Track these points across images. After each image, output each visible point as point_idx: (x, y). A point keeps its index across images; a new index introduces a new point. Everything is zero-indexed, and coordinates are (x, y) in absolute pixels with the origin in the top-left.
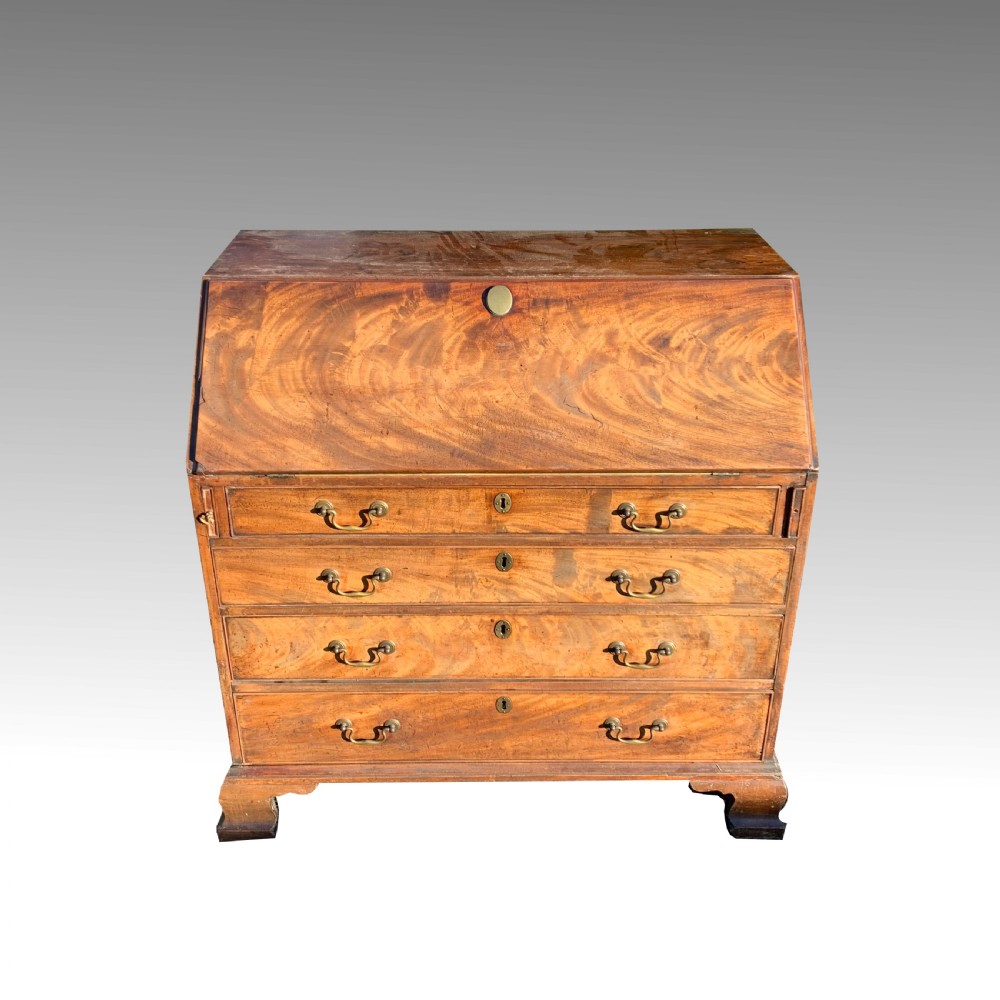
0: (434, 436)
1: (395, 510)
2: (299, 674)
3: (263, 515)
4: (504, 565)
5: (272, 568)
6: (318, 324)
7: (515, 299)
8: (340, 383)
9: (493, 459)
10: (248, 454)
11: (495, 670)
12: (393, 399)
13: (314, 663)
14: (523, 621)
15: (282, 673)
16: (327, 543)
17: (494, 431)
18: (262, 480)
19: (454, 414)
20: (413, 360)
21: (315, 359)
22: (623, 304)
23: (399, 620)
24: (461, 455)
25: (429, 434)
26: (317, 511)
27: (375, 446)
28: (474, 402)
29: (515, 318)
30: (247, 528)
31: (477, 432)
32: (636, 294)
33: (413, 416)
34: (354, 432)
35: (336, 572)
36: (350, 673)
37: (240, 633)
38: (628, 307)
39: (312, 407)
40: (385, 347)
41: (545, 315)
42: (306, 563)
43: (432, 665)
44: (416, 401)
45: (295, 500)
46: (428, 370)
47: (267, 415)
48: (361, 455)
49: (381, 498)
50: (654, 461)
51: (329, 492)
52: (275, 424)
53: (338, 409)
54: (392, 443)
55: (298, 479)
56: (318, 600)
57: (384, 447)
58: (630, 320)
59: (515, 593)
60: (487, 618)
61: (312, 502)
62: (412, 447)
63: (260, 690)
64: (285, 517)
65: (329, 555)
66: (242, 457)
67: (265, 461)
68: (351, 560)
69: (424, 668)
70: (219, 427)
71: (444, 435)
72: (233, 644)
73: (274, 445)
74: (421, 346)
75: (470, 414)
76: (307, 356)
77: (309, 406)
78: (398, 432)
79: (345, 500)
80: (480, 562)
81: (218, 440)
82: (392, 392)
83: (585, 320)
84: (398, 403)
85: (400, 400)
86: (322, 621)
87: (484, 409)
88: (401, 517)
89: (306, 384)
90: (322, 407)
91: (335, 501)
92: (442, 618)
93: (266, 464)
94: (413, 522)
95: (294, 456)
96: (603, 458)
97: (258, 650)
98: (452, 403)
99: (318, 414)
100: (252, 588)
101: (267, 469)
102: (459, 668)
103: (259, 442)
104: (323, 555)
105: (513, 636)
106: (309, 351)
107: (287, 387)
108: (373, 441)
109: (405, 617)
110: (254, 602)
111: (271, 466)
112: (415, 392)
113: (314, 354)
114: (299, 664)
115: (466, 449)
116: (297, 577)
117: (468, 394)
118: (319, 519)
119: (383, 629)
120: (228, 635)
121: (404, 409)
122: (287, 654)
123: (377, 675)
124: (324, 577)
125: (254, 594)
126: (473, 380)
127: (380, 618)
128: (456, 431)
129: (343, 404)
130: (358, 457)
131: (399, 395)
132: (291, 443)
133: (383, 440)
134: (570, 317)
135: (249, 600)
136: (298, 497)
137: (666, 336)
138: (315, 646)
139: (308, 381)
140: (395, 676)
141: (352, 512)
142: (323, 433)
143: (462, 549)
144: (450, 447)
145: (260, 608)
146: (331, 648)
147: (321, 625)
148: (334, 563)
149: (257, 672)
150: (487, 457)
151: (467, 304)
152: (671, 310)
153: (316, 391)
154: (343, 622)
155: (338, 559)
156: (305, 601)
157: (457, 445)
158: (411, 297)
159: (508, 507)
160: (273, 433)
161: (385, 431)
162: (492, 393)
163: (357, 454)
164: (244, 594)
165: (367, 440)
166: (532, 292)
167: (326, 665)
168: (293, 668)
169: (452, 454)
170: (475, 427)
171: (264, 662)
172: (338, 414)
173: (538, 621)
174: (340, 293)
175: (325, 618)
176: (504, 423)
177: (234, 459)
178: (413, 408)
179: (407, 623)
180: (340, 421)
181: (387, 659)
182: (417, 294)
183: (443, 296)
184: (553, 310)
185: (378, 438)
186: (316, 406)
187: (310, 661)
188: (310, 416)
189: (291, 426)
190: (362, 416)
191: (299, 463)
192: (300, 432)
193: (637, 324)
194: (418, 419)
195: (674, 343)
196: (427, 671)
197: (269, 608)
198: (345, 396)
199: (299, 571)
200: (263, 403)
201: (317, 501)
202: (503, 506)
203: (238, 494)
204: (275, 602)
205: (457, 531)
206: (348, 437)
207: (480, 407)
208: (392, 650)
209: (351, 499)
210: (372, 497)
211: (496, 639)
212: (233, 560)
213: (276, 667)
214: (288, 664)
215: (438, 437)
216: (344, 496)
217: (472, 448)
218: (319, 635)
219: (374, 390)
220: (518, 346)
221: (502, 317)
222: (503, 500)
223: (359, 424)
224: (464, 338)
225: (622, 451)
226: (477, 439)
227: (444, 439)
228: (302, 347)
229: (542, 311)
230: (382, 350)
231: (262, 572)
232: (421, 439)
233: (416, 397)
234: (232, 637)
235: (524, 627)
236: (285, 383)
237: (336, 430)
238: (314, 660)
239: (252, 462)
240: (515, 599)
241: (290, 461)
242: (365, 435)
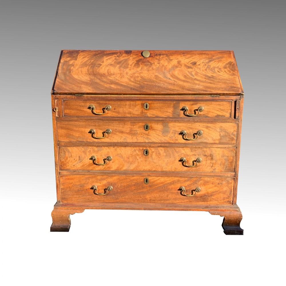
0: (125, 84)
1: (113, 108)
2: (81, 168)
3: (73, 109)
4: (147, 128)
5: (75, 129)
6: (93, 59)
7: (151, 54)
8: (98, 72)
9: (143, 90)
10: (70, 88)
11: (144, 168)
12: (114, 76)
13: (86, 164)
14: (153, 150)
15: (76, 168)
16: (92, 120)
17: (144, 84)
18: (73, 97)
19: (132, 80)
20: (120, 67)
21: (91, 67)
22: (182, 55)
23: (114, 148)
24: (134, 89)
26: (89, 108)
27: (108, 87)
28: (138, 77)
29: (150, 58)
30: (68, 114)
31: (139, 84)
32: (186, 53)
33: (120, 80)
34: (102, 83)
35: (95, 131)
36: (98, 168)
37: (63, 152)
38: (184, 56)
39: (90, 77)
40: (112, 64)
41: (159, 57)
42: (85, 127)
43: (123, 166)
44: (121, 76)
45: (83, 104)
46: (125, 69)
47: (76, 79)
48: (104, 89)
49: (109, 104)
50: (193, 91)
51: (93, 102)
52: (78, 81)
53: (97, 78)
54: (113, 86)
55: (84, 96)
56: (88, 140)
57: (111, 87)
58: (185, 58)
59: (150, 139)
60: (141, 148)
61: (88, 105)
62: (119, 87)
63: (68, 174)
64: (80, 110)
65: (93, 124)
66: (68, 89)
67: (75, 90)
68: (99, 126)
69: (121, 167)
70: (62, 82)
71: (129, 85)
72: (61, 156)
73: (78, 86)
74: (123, 64)
75: (137, 79)
76: (89, 66)
77: (89, 77)
78: (115, 84)
79: (98, 105)
80: (139, 127)
81: (61, 85)
82: (114, 74)
83: (171, 58)
84: (115, 77)
85: (116, 76)
87: (141, 78)
88: (115, 111)
89: (88, 72)
90: (92, 77)
91: (95, 105)
92: (127, 148)
93: (75, 91)
94: (119, 113)
96: (177, 90)
97: (69, 159)
98: (131, 77)
99: (92, 79)
100: (68, 136)
102: (132, 167)
103: (73, 86)
104: (91, 124)
105: (150, 155)
106: (90, 65)
107: (83, 73)
109: (115, 148)
110: (68, 140)
112: (120, 74)
113: (91, 66)
114: (81, 164)
115: (135, 88)
116: (82, 132)
117: (136, 75)
118: (90, 111)
119: (108, 152)
120: (59, 153)
121: (117, 78)
122: (77, 161)
123: (106, 169)
124: (90, 132)
125: (68, 138)
126: (138, 72)
127: (107, 148)
128: (132, 84)
129: (99, 77)
130: (102, 89)
131: (116, 75)
132: (82, 86)
134: (167, 58)
135: (67, 140)
136: (84, 103)
137: (195, 62)
138: (86, 158)
139: (89, 72)
140: (112, 169)
141: (100, 109)
142: (93, 84)
143: (134, 122)
144: (130, 87)
145: (70, 143)
146: (91, 159)
147: (89, 150)
148: (94, 127)
149: (68, 167)
151: (137, 55)
152: (196, 56)
153: (91, 74)
154: (96, 149)
155: (95, 126)
156: (84, 141)
157: (133, 87)
158: (121, 53)
159: (148, 108)
160: (78, 83)
161: (111, 83)
162: (143, 75)
163: (102, 88)
164: (65, 138)
165: (106, 85)
166: (156, 52)
167: (90, 165)
168: (79, 166)
169: (131, 89)
170: (138, 83)
171: (70, 164)
172: (97, 79)
173: (158, 149)
174: (100, 53)
175: (90, 147)
176: (147, 82)
177: (65, 89)
178: (120, 78)
179: (116, 150)
180: (98, 81)
181: (109, 163)
182: (123, 53)
183: (130, 53)
184: (162, 56)
185: (109, 85)
186: (91, 77)
187: (85, 164)
188: (89, 79)
189: (83, 82)
190: (105, 80)
191: (85, 91)
192: (86, 83)
193: (187, 59)
194: (121, 81)
195: (198, 64)
196: (122, 168)
197: (73, 143)
198: (100, 75)
199: (83, 129)
200: (76, 77)
201: (90, 105)
202: (146, 107)
203: (66, 102)
204: (75, 141)
205: (132, 116)
206: (100, 85)
207: (140, 78)
208: (111, 160)
209: (100, 104)
210: (106, 103)
211: (144, 156)
212: (63, 125)
213: (74, 166)
214: (78, 164)
215: (127, 85)
216: (98, 103)
217: (137, 88)
218: (88, 153)
219: (108, 74)
220: (151, 64)
221: (147, 58)
222: (147, 105)
223: (103, 81)
224: (136, 62)
225: (183, 88)
226: (139, 85)
228: (88, 64)
229: (158, 57)
230: (111, 65)
231: (72, 130)
232: (122, 85)
233: (121, 75)
234: (61, 154)
235: (153, 152)
236: (82, 72)
237: (96, 83)
238: (86, 163)
239: (71, 90)
240: (150, 141)
241: (82, 90)
242: (105, 84)
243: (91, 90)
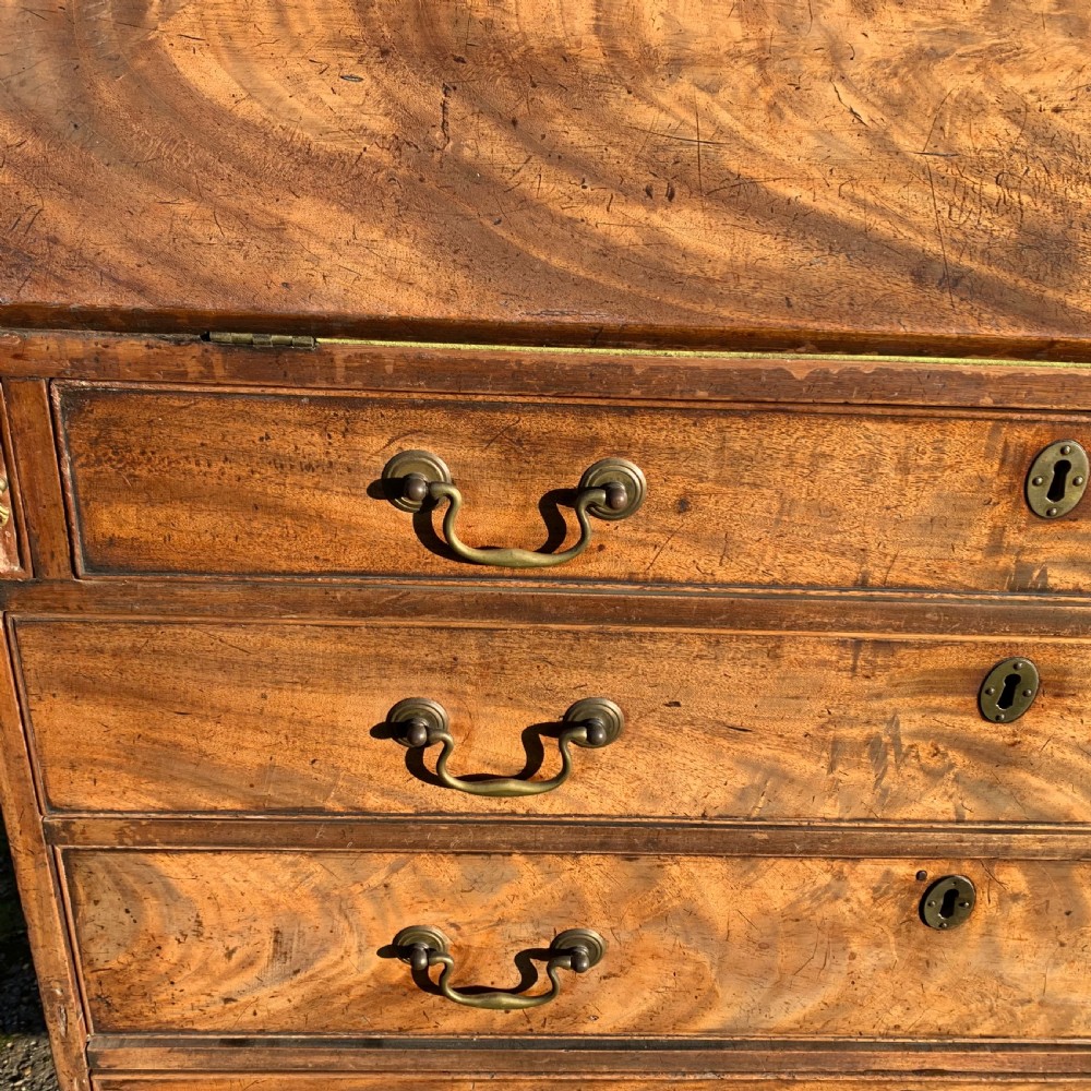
0: (842, 210)
1: (670, 493)
2: (298, 1021)
3: (192, 498)
4: (1006, 700)
5: (222, 694)
8: (489, 24)
9: (1071, 302)
10: (139, 247)
11: (895, 1015)
12: (684, 87)
13: (347, 990)
14: (1014, 878)
15: (247, 1017)
16: (417, 610)
17: (1063, 205)
18: (190, 357)
19: (908, 141)
23: (629, 868)
24: (953, 280)
25: (822, 207)
26: (391, 488)
27: (627, 237)
28: (972, 107)
30: (133, 544)
31: (1000, 207)
33: (759, 139)
34: (549, 187)
35: (439, 709)
36: (457, 1019)
37: (110, 898)
39: (387, 94)
42: (340, 675)
43: (708, 1001)
44: (766, 94)
45: (312, 443)
47: (220, 114)
48: (576, 269)
49: (625, 448)
51: (438, 419)
52: (249, 147)
53: (483, 109)
54: (688, 229)
55: (326, 356)
56: (373, 802)
57: (659, 242)
59: (1017, 794)
60: (903, 869)
61: (375, 450)
62: (764, 248)
63: (174, 1065)
64: (276, 510)
65: (421, 652)
66: (115, 253)
67: (206, 272)
68: (492, 669)
69: (682, 1008)
70: (32, 148)
71: (882, 212)
72: (89, 929)
73: (243, 219)
75: (964, 141)
77: (376, 94)
78: (710, 194)
79: (493, 453)
80: (931, 684)
81: (27, 195)
82: (677, 64)
84: (702, 99)
85: (711, 89)
86: (378, 868)
87: (1015, 132)
88: (689, 521)
89: (366, 22)
90: (425, 98)
91: (462, 453)
92: (763, 864)
93: (208, 283)
94: (726, 546)
95: (316, 259)
97: (172, 952)
98: (897, 107)
99: (413, 120)
100: (151, 760)
101: (209, 304)
102: (789, 1013)
103: (186, 207)
104: (402, 653)
105: (974, 926)
107: (299, 29)
108: (617, 222)
109: (644, 862)
110: (153, 802)
111: (225, 291)
112: (761, 64)
114: (297, 993)
115: (966, 262)
116: (305, 723)
117: (952, 80)
118: (395, 522)
119: (572, 896)
120: (75, 903)
121: (725, 118)
122: (263, 962)
123: (535, 1025)
124: (397, 726)
125: (156, 778)
126: (962, 36)
127: (568, 863)
128: (918, 201)
129: (502, 92)
130: (562, 276)
131: (704, 74)
132: (305, 212)
133: (656, 219)
135: (141, 798)
136: (325, 432)
138: (352, 941)
139: (375, 14)
140: (591, 1028)
141: (515, 498)
142: (430, 185)
143: (877, 643)
144: (908, 252)
145: (178, 823)
146: (402, 947)
147: (376, 880)
148: (437, 681)
149: (169, 1014)
150: (1050, 293)
153: (404, 45)
154: (448, 871)
155: (451, 668)
156: (330, 805)
157: (933, 247)
159: (1073, 496)
160: (240, 178)
161: (661, 187)
162: (1036, 81)
163: (557, 262)
164: (126, 780)
165: (595, 215)
167: (383, 994)
168: (279, 1004)
169: (918, 277)
170: (992, 190)
171: (189, 986)
172: (485, 126)
173: (1065, 878)
175: (391, 858)
177: (81, 261)
178: (759, 116)
179: (648, 880)
180: (492, 148)
181: (574, 983)
185: (638, 212)
186: (404, 94)
187: (334, 986)
188: (379, 124)
189: (308, 157)
190: (574, 134)
191: (336, 286)
194: (781, 153)
196: (690, 1016)
197: (208, 824)
198: (511, 65)
199: (313, 702)
200: (211, 77)
201: (393, 450)
202: (1056, 492)
203: (100, 411)
204: (228, 805)
205: (877, 576)
206: (524, 203)
207: (999, 124)
208: (596, 954)
209: (516, 446)
210: (595, 441)
211: (921, 931)
212: (82, 662)
213: (227, 1000)
214: (264, 992)
215: (858, 217)
216: (491, 437)
217: (987, 256)
218: (367, 908)
219: (614, 52)
222: (1062, 468)
223: (560, 158)
226: (1004, 230)
227: (883, 227)
231: (189, 707)
233: (767, 81)
234: (88, 910)
235: (1015, 897)
236: (292, 16)
237: (476, 177)
238: (345, 981)
239: (152, 275)
240: (1010, 810)
241: (302, 276)
242: (588, 200)
243: (423, 280)
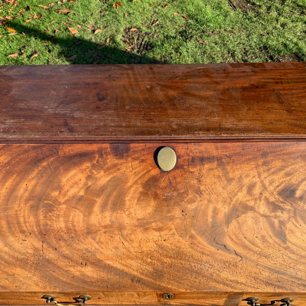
0: (119, 266)
6: (33, 179)
7: (178, 157)
8: (50, 226)
9: (161, 284)
12: (89, 238)
17: (162, 263)
19: (133, 250)
20: (104, 207)
21: (32, 207)
22: (261, 162)
24: (139, 281)
25: (115, 266)
27: (77, 274)
28: (147, 240)
29: (178, 171)
31: (151, 264)
32: (271, 153)
33: (104, 251)
34: (62, 263)
38: (265, 164)
40: (82, 197)
41: (200, 170)
46: (115, 214)
48: (68, 281)
50: (279, 287)
52: (6, 257)
53: (50, 246)
54: (89, 271)
57: (84, 275)
58: (266, 174)
62: (103, 275)
67: (2, 285)
71: (126, 266)
73: (8, 274)
74: (109, 195)
75: (145, 249)
76: (26, 204)
77: (30, 244)
78: (93, 264)
82: (88, 233)
83: (231, 175)
84: (93, 241)
85: (94, 239)
87: (155, 246)
95: (21, 281)
96: (241, 283)
99: (36, 250)
106: (27, 200)
107: (13, 229)
108: (76, 271)
111: (6, 288)
113: (31, 203)
115: (142, 277)
121: (97, 246)
128: (134, 264)
129: (54, 242)
130: (66, 283)
131: (93, 235)
132: (18, 271)
133: (83, 270)
134: (219, 172)
137: (292, 188)
139: (27, 224)
142: (41, 264)
144: (131, 275)
150: (157, 283)
151: (143, 161)
152: (297, 166)
153: (34, 232)
157: (135, 273)
158: (101, 155)
160: (5, 264)
161: (84, 263)
163: (64, 280)
165: (72, 269)
166: (191, 151)
169: (132, 280)
170: (149, 260)
172: (51, 249)
174: (48, 153)
176: (170, 257)
180: (51, 255)
182: (106, 153)
183: (125, 154)
184: (207, 166)
185: (79, 268)
186: (35, 243)
188: (31, 251)
190: (68, 251)
192: (23, 263)
193: (271, 178)
194: (108, 253)
195: (298, 193)
198: (55, 235)
206: (58, 267)
207: (152, 244)
215: (122, 268)
217: (147, 276)
219: (75, 231)
220: (181, 196)
221: (168, 172)
223: (65, 257)
224: (141, 189)
225: (255, 279)
226: (150, 269)
227: (126, 269)
228: (21, 197)
229: (198, 167)
230: (80, 199)
232: (109, 269)
236: (12, 225)
237: (49, 261)
241: (18, 284)
242: (70, 266)
243: (40, 285)
